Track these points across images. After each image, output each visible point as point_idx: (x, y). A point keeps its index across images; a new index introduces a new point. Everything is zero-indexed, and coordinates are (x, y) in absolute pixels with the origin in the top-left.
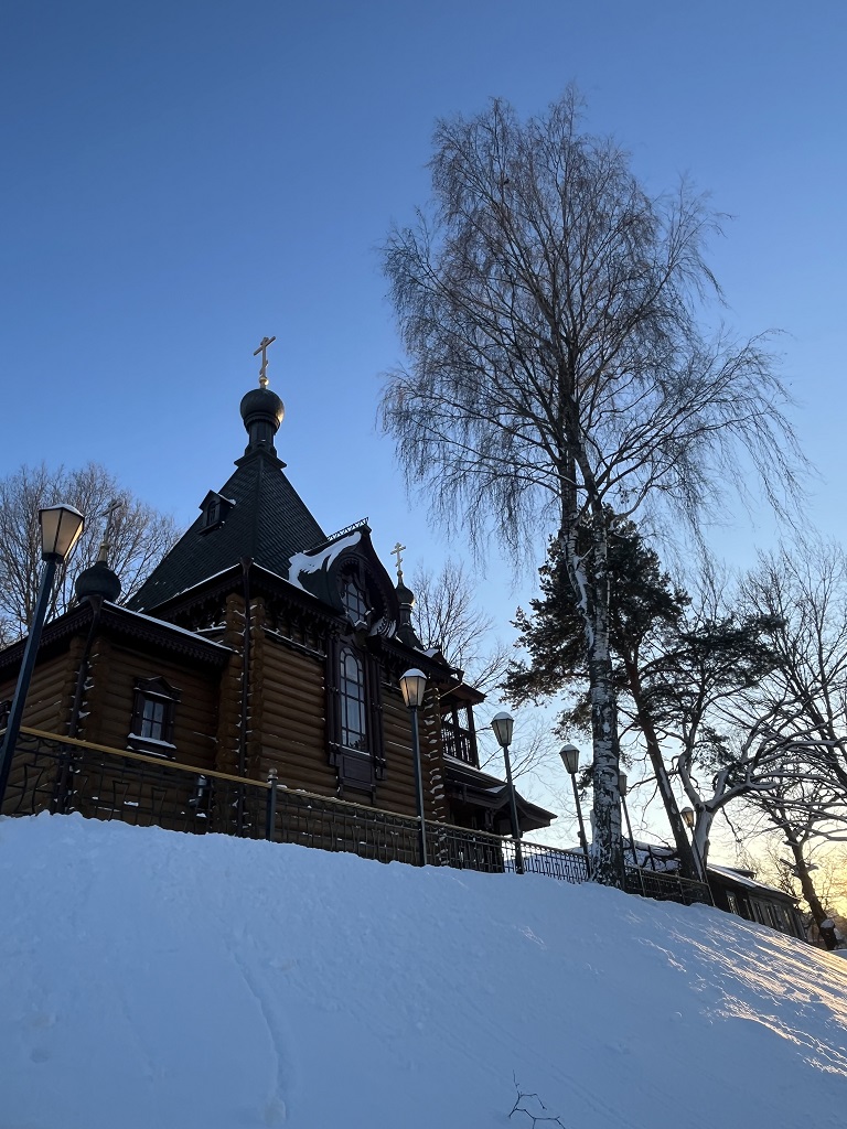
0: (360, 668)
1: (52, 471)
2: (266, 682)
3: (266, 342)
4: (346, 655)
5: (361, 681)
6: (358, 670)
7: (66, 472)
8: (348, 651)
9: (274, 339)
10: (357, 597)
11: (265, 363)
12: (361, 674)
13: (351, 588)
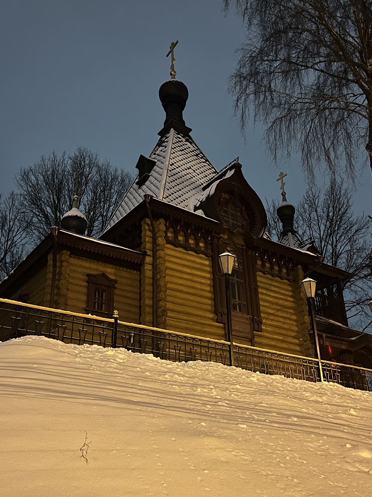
1: (59, 157)
2: (168, 272)
3: (174, 45)
5: (241, 268)
7: (66, 157)
9: (177, 42)
11: (173, 59)
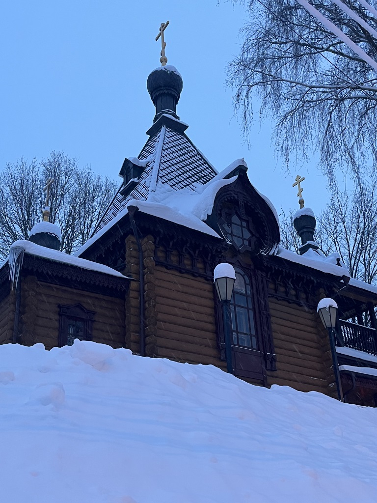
0: (248, 282)
2: (158, 299)
3: (164, 27)
5: (249, 293)
9: (168, 23)
10: (241, 226)
11: (164, 45)
12: (249, 287)
13: (235, 219)
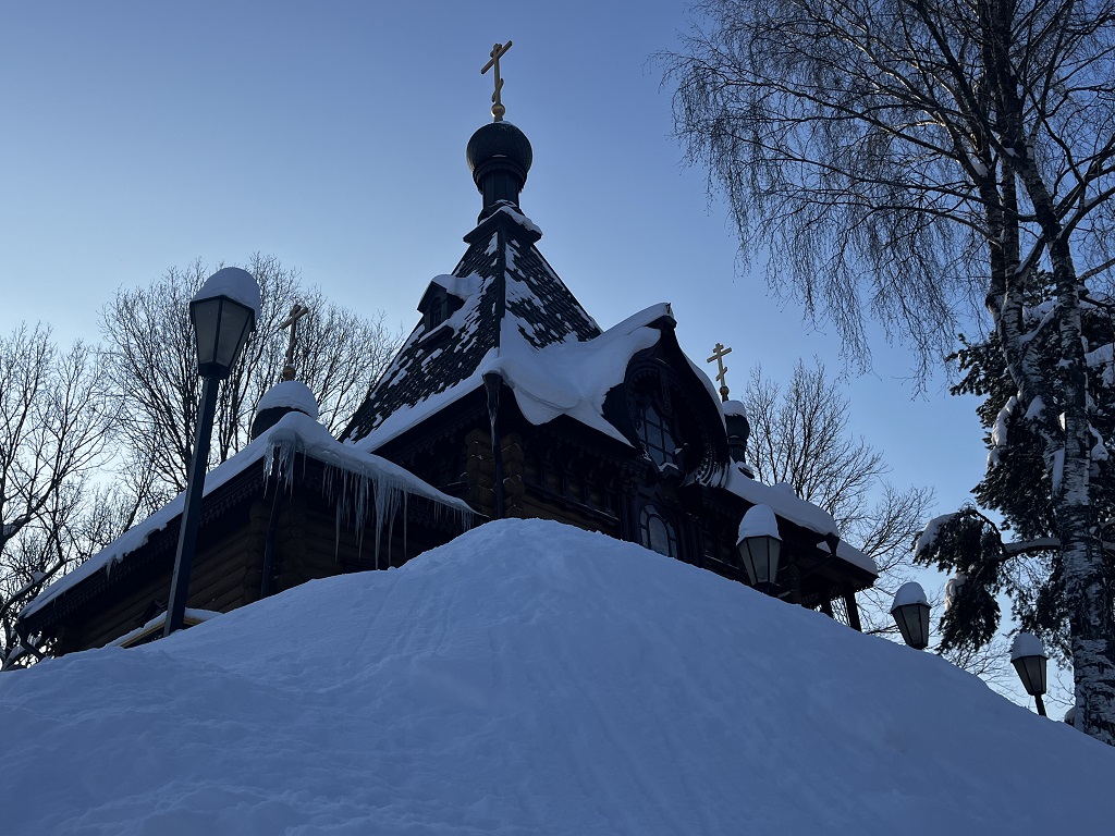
3: (499, 51)
4: (649, 517)
6: (669, 539)
8: (651, 510)
9: (510, 44)
10: (661, 427)
11: (499, 83)
12: (673, 544)
13: (651, 414)
